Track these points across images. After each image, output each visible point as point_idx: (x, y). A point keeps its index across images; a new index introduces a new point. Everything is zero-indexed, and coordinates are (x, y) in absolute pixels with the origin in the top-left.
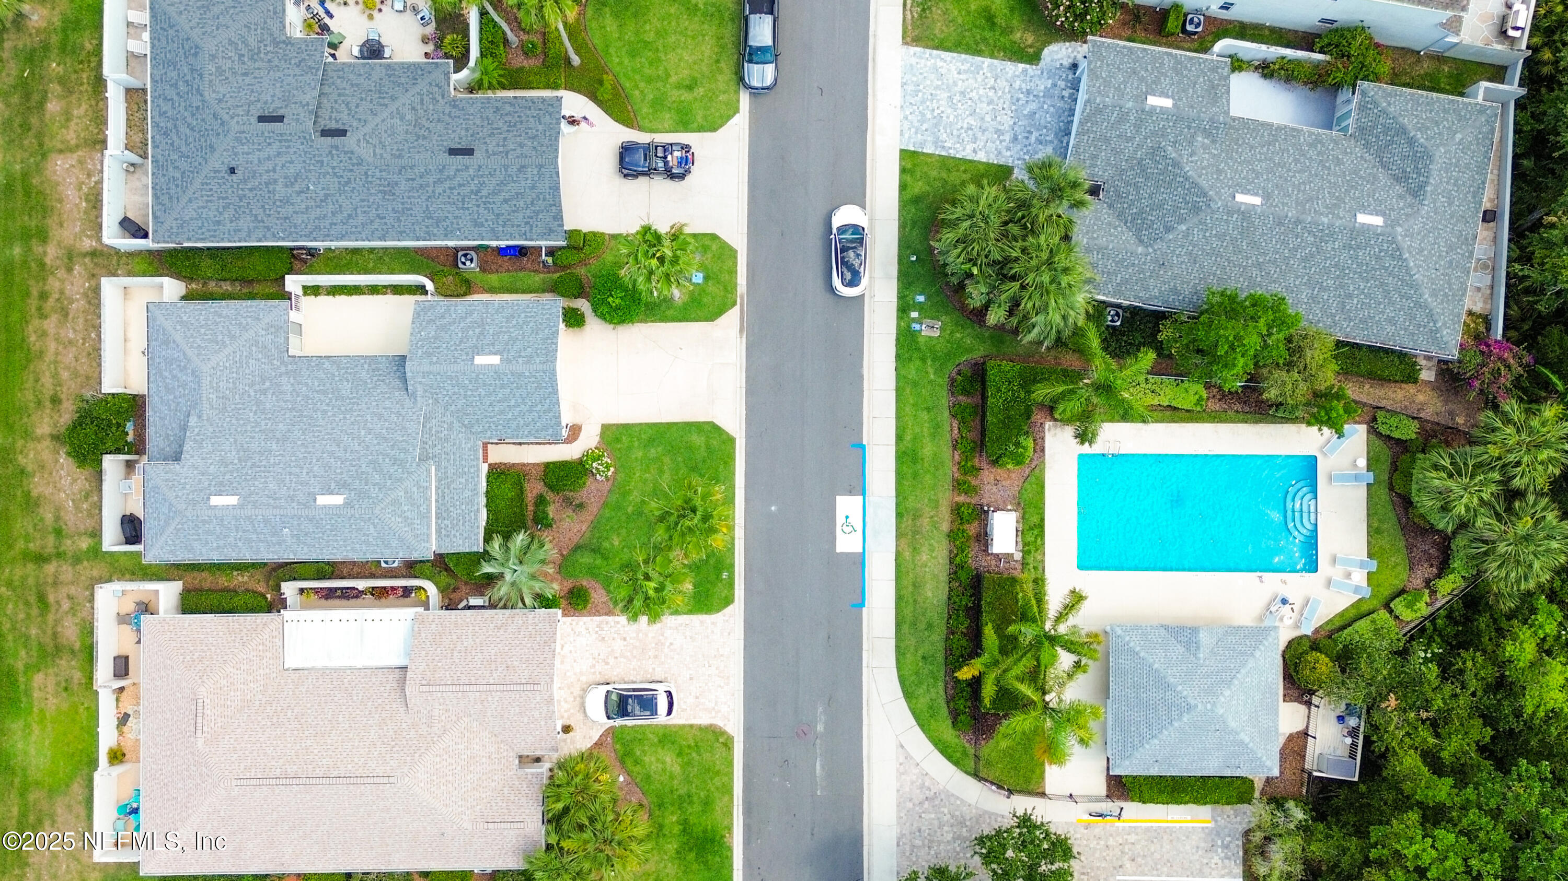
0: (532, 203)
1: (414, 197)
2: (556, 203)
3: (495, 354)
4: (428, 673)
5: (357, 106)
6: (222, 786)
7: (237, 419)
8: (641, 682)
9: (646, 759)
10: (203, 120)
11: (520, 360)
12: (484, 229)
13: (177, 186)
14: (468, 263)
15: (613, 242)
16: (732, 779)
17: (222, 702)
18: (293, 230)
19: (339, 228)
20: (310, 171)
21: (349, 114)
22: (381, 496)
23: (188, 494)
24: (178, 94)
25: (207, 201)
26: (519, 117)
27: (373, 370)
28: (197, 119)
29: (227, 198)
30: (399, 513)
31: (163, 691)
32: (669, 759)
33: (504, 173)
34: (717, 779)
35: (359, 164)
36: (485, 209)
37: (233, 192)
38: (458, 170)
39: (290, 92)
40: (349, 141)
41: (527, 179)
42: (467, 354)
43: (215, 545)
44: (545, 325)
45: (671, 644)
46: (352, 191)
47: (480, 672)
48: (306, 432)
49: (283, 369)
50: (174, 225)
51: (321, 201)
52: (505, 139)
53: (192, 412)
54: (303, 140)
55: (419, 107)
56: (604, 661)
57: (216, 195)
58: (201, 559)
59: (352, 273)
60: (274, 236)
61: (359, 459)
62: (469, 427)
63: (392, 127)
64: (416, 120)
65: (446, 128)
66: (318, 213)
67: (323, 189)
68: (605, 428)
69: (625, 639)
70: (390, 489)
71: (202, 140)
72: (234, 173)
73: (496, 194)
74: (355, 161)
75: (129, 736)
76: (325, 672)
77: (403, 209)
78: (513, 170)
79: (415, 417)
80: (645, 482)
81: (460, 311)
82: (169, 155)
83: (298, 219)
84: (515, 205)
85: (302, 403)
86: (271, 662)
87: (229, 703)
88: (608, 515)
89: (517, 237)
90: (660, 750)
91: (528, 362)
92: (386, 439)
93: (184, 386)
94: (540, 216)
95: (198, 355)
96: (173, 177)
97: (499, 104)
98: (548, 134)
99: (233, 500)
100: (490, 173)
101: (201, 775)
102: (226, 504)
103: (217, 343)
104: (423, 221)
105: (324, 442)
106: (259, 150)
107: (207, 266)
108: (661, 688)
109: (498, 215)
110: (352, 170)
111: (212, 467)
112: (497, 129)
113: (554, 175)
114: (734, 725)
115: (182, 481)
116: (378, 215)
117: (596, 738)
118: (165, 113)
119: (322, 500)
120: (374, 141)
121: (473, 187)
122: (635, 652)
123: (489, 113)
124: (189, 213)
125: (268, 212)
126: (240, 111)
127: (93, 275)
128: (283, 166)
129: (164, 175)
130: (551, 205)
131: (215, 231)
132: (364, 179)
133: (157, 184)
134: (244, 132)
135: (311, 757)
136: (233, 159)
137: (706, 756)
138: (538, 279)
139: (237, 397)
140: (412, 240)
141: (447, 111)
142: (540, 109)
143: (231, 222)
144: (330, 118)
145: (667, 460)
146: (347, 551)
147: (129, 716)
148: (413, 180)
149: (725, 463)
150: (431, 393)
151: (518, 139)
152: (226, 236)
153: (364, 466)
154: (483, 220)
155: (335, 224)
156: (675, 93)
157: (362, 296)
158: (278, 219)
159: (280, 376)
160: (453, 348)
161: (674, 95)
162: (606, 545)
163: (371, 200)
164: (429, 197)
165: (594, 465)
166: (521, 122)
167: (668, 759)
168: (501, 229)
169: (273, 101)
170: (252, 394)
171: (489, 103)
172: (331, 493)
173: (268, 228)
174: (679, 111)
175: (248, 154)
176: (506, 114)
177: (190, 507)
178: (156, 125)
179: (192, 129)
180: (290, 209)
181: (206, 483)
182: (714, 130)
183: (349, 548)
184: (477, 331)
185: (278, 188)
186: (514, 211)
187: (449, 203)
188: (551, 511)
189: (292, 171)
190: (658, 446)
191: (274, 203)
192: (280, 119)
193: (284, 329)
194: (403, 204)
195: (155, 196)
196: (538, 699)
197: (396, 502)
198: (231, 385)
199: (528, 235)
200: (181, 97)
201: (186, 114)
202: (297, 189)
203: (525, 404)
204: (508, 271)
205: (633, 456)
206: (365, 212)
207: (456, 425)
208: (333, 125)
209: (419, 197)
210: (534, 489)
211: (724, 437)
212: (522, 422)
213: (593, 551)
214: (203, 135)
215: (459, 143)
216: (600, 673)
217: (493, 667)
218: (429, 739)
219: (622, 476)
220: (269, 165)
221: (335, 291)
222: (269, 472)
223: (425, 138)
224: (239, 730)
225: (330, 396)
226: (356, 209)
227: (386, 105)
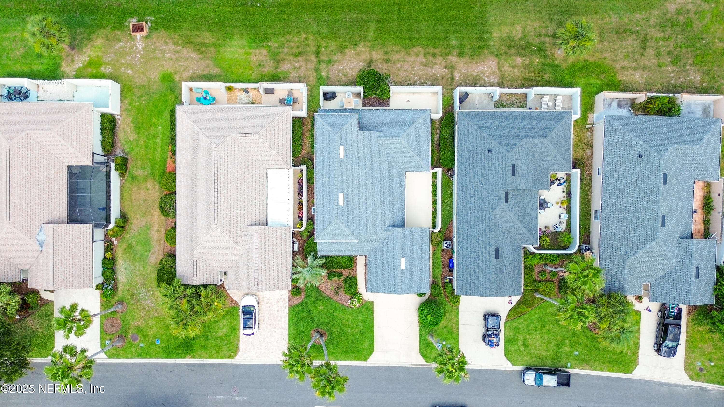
0: (473, 283)
1: (477, 230)
2: (473, 294)
3: (406, 266)
4: (264, 235)
5: (518, 206)
6: (214, 147)
7: (378, 153)
8: (258, 318)
9: (225, 321)
10: (513, 138)
11: (403, 278)
12: (462, 259)
13: (483, 124)
14: (446, 245)
15: (455, 308)
16: (215, 358)
17: (252, 144)
18: (462, 175)
19: (463, 195)
20: (489, 186)
21: (515, 203)
22: (343, 221)
23: (344, 136)
24: (525, 125)
25: (476, 138)
26: (513, 277)
27: (399, 210)
28: (514, 135)
29: (477, 147)
30: (335, 229)
31: (257, 117)
32: (224, 332)
33: (488, 272)
34: (215, 352)
35: (492, 207)
36: (471, 261)
37: (480, 150)
38: (489, 252)
39: (525, 177)
40: (503, 204)
41: (485, 282)
42: (406, 254)
43: (322, 147)
44: (418, 287)
45: (275, 332)
46: (479, 203)
47: (263, 258)
48: (372, 184)
49: (400, 170)
50: (465, 122)
51: (475, 189)
52: (503, 272)
53: (381, 133)
54: (503, 184)
55: (517, 233)
56: (269, 302)
57: (479, 142)
58: (316, 139)
59: (442, 193)
60: (460, 166)
61: (359, 209)
62: (373, 251)
63: (509, 222)
64: (512, 232)
65: (508, 245)
66: (470, 187)
67: (481, 191)
68: (372, 303)
69: (278, 311)
70: (346, 225)
71: (504, 137)
72: (489, 151)
73: (478, 267)
74: (493, 206)
75: (239, 93)
76: (266, 187)
77: (471, 225)
78: (489, 276)
79: (378, 231)
80: (348, 321)
81: (425, 248)
82: (497, 120)
83: (467, 178)
84: (472, 275)
85: (385, 181)
86: (270, 164)
87: (252, 147)
88: (333, 304)
89: (458, 274)
90: (229, 326)
91: (402, 282)
92: (368, 220)
93: (393, 128)
94: (467, 285)
95: (407, 135)
96: (487, 123)
97: (518, 267)
98: (505, 291)
99: (342, 156)
100: (487, 266)
101: (219, 136)
102: (340, 153)
103: (412, 143)
104: (466, 233)
105: (367, 193)
106: (499, 164)
107: (446, 132)
108: (255, 330)
109: (468, 267)
110: (489, 204)
111: (357, 145)
112: (507, 268)
113: (486, 295)
114: (239, 359)
115: (351, 132)
116: (468, 213)
117: (234, 298)
118: (517, 118)
119: (341, 196)
120: (503, 215)
121: (481, 258)
122: (272, 315)
123: (515, 263)
124: (471, 130)
125: (470, 165)
126: (517, 155)
127: (443, 78)
128: (492, 174)
129: (488, 118)
130: (473, 291)
131: (462, 140)
132: (485, 209)
133: (484, 114)
134: (508, 158)
135: (227, 185)
136: (495, 152)
137: (226, 347)
138: (439, 274)
139: (388, 152)
140: (457, 227)
141: (516, 244)
142: (516, 286)
143: (466, 148)
144: (513, 195)
145: (357, 330)
146: (318, 204)
147: (248, 93)
148: (485, 231)
149: (355, 357)
150: (388, 237)
151: (503, 278)
152: (460, 145)
153: (356, 212)
154: (466, 260)
155: (464, 194)
156: (522, 338)
157: (431, 197)
158: (467, 169)
159: (397, 169)
160: (408, 247)
161: (521, 337)
162: (320, 303)
163: (475, 211)
164: (477, 237)
165: (355, 300)
166: (510, 278)
167: (224, 330)
168: (462, 267)
169: (521, 170)
170: (389, 158)
171: (519, 263)
172: (344, 199)
173: (463, 164)
174: (514, 339)
175: (498, 159)
176: (514, 271)
177: (339, 137)
178: (511, 113)
179: (509, 132)
180: (472, 175)
181: (349, 143)
182: (505, 355)
183: (320, 205)
184: (416, 257)
185: (482, 170)
186: (470, 274)
187: (474, 246)
188: (336, 279)
189: (489, 178)
190: (364, 327)
191: (475, 168)
192: (513, 174)
193: (418, 170)
194: (474, 225)
195: (478, 113)
196: (251, 284)
197: (340, 227)
198: (393, 149)
199: (459, 279)
200: (524, 127)
201: (516, 129)
202: (481, 179)
203: (383, 278)
204: (442, 262)
205: (359, 315)
206: (470, 207)
207: (374, 246)
208: (510, 197)
209: (477, 233)
210: (345, 272)
211: (367, 356)
212: (375, 275)
213: (317, 298)
214: (506, 138)
215: (501, 252)
216: (263, 300)
217: (266, 264)
218: (234, 236)
219: (350, 310)
220: (492, 168)
221: (434, 186)
222: (354, 170)
223: (504, 236)
224: (239, 152)
225: (388, 192)
226: (471, 204)
227: (519, 219)
